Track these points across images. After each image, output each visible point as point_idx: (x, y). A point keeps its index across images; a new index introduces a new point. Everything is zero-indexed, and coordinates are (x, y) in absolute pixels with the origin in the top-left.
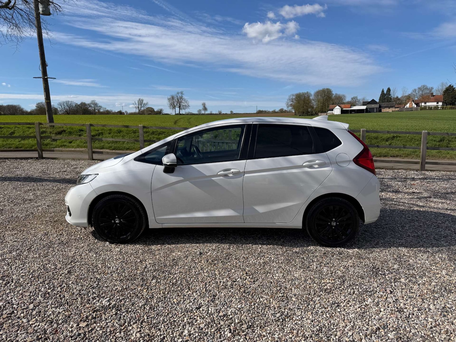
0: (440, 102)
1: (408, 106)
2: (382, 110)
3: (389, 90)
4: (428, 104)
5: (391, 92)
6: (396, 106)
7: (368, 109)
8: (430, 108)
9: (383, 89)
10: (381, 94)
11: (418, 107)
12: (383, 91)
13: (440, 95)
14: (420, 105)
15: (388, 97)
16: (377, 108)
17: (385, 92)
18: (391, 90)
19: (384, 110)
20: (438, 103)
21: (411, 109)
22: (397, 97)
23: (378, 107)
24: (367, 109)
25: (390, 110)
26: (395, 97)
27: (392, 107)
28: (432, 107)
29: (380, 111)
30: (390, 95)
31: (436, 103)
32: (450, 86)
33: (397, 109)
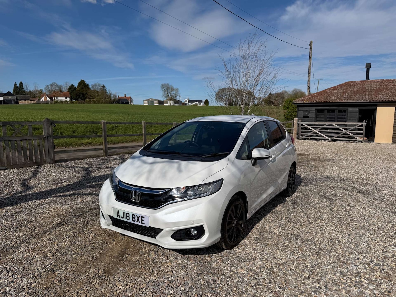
0: (68, 97)
1: (43, 99)
2: (19, 102)
3: (21, 84)
4: (59, 98)
5: (24, 86)
6: (31, 99)
7: (6, 101)
8: (62, 102)
9: (15, 83)
10: (14, 87)
11: (52, 101)
12: (15, 84)
13: (65, 91)
14: (53, 99)
15: (21, 91)
16: (14, 100)
17: (18, 85)
18: (23, 84)
19: (21, 102)
20: (66, 98)
21: (46, 102)
22: (30, 91)
23: (16, 99)
24: (4, 100)
25: (27, 102)
26: (28, 91)
27: (28, 99)
28: (63, 101)
29: (18, 103)
30: (23, 88)
31: (65, 98)
32: (72, 85)
33: (32, 102)
